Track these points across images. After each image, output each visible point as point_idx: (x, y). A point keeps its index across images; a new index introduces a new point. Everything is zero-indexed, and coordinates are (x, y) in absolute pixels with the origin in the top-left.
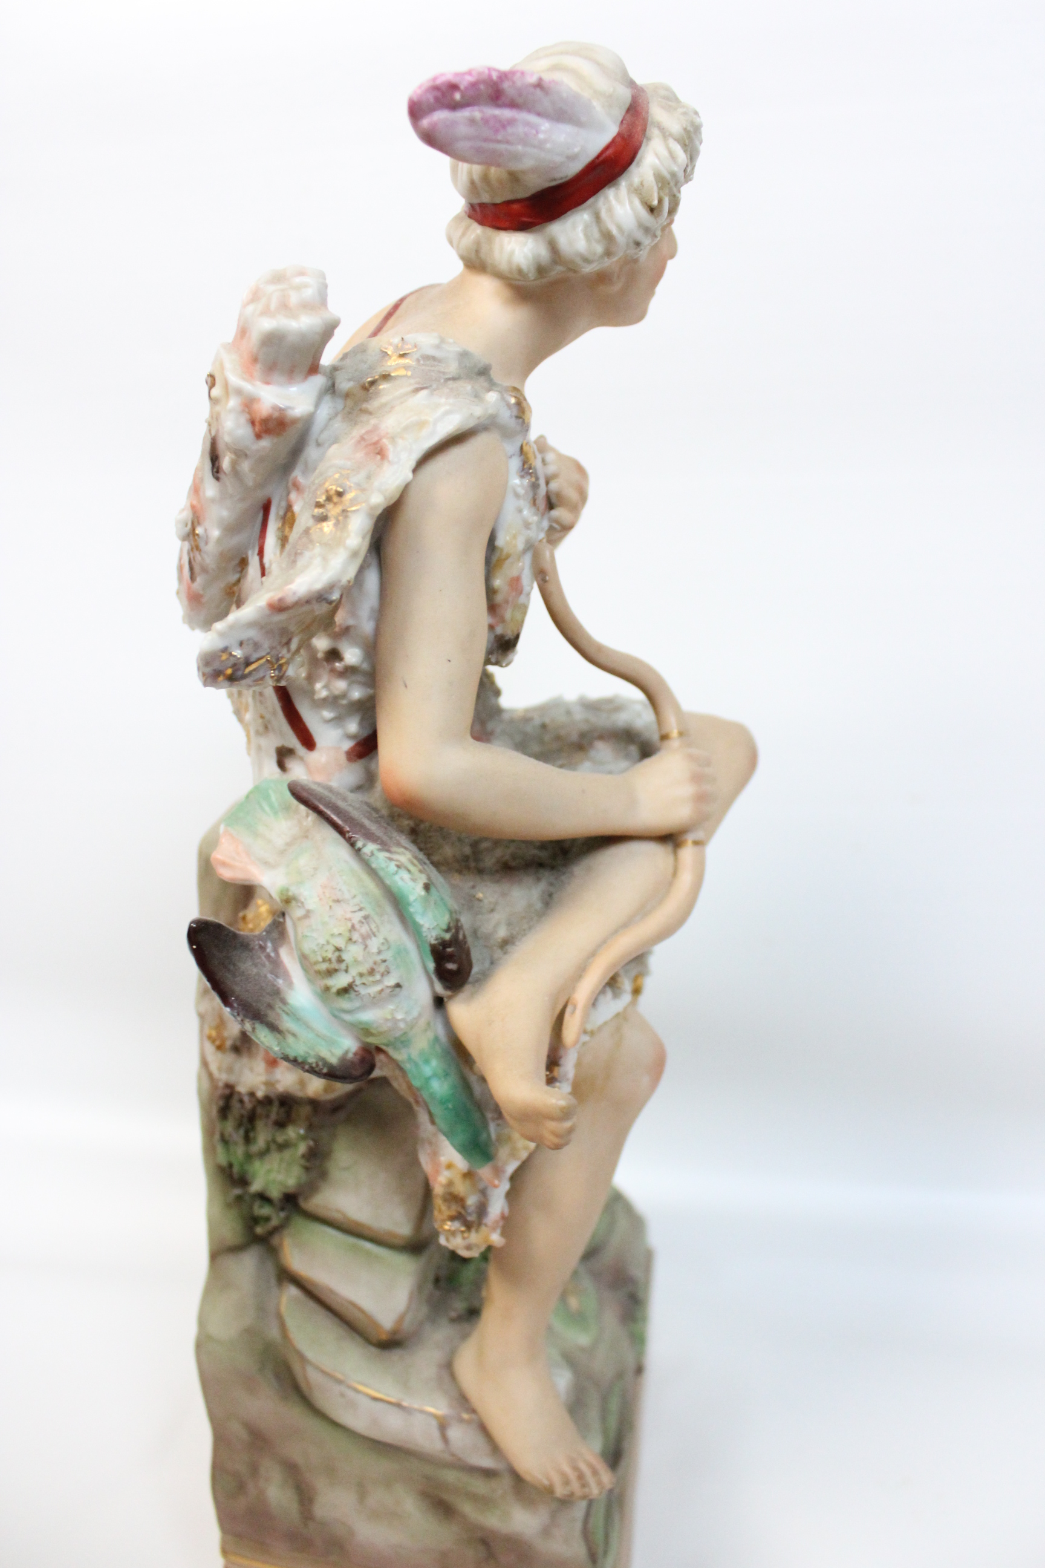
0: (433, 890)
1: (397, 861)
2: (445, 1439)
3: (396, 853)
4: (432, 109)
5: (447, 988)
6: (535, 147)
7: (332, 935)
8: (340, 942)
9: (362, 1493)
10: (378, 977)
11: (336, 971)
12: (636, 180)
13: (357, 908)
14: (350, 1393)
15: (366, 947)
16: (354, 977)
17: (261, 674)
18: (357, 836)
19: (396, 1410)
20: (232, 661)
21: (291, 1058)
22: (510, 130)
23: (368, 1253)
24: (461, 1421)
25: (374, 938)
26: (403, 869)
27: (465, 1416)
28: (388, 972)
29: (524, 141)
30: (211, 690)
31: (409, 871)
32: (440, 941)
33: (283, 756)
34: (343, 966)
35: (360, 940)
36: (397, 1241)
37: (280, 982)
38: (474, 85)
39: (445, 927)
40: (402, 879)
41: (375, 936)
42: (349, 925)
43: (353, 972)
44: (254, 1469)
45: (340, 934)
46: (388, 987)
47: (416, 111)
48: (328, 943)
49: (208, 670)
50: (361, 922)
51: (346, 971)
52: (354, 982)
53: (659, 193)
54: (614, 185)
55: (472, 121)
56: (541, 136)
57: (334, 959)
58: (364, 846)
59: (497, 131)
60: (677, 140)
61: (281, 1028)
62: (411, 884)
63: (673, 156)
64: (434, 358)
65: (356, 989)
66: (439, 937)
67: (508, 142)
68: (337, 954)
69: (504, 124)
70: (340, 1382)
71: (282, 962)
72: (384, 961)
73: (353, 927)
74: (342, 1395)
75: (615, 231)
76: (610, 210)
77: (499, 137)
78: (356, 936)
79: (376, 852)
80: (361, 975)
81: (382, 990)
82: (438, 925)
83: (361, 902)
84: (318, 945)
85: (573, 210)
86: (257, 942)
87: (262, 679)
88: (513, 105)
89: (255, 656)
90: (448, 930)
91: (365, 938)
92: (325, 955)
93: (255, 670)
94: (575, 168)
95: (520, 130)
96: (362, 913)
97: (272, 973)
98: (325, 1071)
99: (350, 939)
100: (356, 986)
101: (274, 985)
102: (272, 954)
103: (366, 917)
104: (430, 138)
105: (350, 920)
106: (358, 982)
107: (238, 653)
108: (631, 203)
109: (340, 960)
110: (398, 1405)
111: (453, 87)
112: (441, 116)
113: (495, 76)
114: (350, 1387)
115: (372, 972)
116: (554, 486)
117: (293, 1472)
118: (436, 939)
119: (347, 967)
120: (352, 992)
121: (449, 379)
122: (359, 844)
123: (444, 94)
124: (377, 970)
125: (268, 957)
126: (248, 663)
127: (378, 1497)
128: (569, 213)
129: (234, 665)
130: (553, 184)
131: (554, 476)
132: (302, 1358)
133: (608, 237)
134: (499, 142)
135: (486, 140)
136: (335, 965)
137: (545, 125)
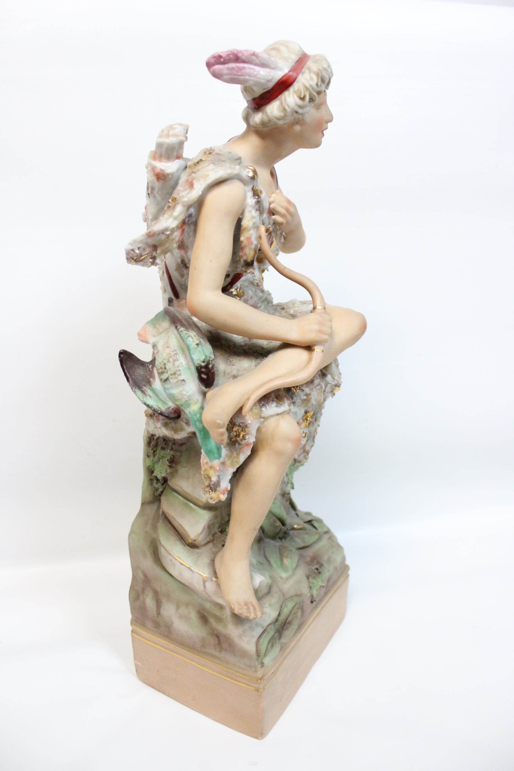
0: (200, 346)
1: (189, 334)
2: (205, 587)
3: (190, 332)
4: (214, 65)
5: (206, 387)
6: (253, 77)
7: (164, 359)
8: (165, 361)
9: (178, 607)
10: (177, 376)
11: (164, 372)
12: (296, 88)
13: (174, 350)
14: (173, 559)
15: (174, 364)
16: (169, 375)
17: (146, 261)
18: (178, 325)
19: (188, 570)
20: (135, 255)
21: (147, 405)
22: (243, 71)
23: (191, 508)
24: (212, 580)
25: (177, 361)
26: (190, 337)
27: (214, 579)
28: (181, 375)
29: (249, 75)
30: (130, 265)
31: (192, 338)
32: (199, 365)
33: (170, 301)
34: (166, 371)
35: (172, 361)
36: (201, 504)
37: (151, 379)
38: (228, 55)
39: (202, 360)
40: (189, 341)
41: (178, 361)
42: (170, 355)
43: (169, 373)
44: (143, 590)
45: (166, 359)
46: (180, 380)
47: (209, 65)
48: (162, 362)
49: (129, 257)
50: (174, 355)
51: (167, 373)
52: (169, 377)
53: (304, 92)
54: (288, 90)
55: (229, 69)
56: (256, 73)
57: (163, 368)
58: (180, 328)
59: (238, 72)
60: (315, 73)
61: (146, 393)
62: (192, 342)
63: (312, 79)
64: (219, 154)
65: (169, 380)
66: (199, 364)
67: (242, 75)
68: (164, 366)
69: (240, 69)
70: (171, 555)
71: (154, 372)
72: (180, 370)
73: (171, 356)
74: (171, 560)
75: (286, 107)
76: (285, 100)
77: (239, 74)
78: (171, 360)
79: (183, 331)
80: (171, 375)
81: (178, 381)
82: (199, 359)
83: (176, 348)
84: (159, 362)
85: (274, 100)
86: (147, 365)
87: (147, 262)
88: (244, 62)
89: (144, 254)
90: (204, 362)
91: (174, 361)
92: (161, 366)
93: (144, 258)
94: (271, 85)
95: (248, 71)
96: (175, 352)
97: (149, 375)
98: (159, 412)
99: (169, 361)
100: (169, 378)
101: (149, 380)
102: (151, 369)
103: (176, 354)
104: (216, 75)
105: (170, 354)
106: (170, 377)
107: (137, 251)
108: (293, 96)
109: (165, 368)
110: (189, 568)
111: (220, 57)
112: (217, 67)
113: (235, 52)
114: (173, 557)
115: (175, 374)
116: (272, 206)
117: (156, 594)
118: (198, 364)
119: (167, 371)
120: (168, 380)
121: (222, 161)
122: (178, 327)
123: (218, 59)
124: (176, 373)
125: (149, 370)
126: (141, 256)
127: (183, 610)
128: (272, 102)
129: (137, 256)
130: (265, 91)
131: (273, 202)
132: (160, 543)
133: (284, 110)
134: (240, 75)
135: (235, 75)
136: (164, 370)
137: (257, 68)
